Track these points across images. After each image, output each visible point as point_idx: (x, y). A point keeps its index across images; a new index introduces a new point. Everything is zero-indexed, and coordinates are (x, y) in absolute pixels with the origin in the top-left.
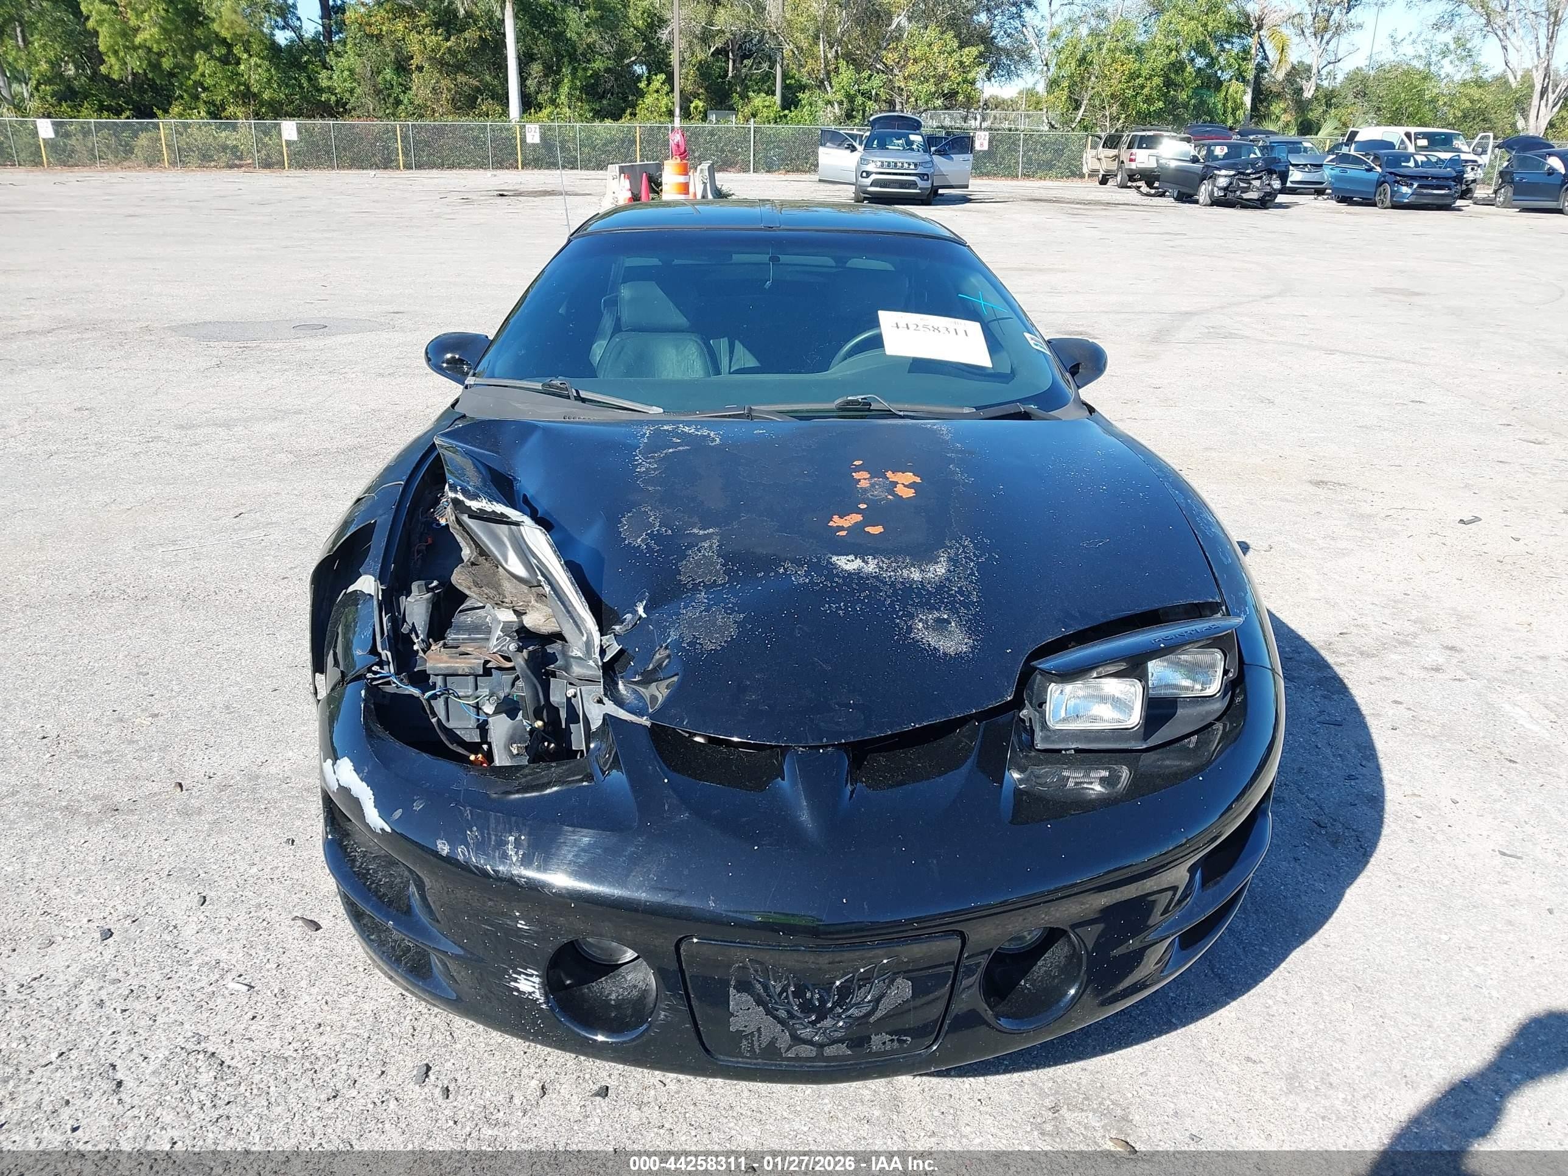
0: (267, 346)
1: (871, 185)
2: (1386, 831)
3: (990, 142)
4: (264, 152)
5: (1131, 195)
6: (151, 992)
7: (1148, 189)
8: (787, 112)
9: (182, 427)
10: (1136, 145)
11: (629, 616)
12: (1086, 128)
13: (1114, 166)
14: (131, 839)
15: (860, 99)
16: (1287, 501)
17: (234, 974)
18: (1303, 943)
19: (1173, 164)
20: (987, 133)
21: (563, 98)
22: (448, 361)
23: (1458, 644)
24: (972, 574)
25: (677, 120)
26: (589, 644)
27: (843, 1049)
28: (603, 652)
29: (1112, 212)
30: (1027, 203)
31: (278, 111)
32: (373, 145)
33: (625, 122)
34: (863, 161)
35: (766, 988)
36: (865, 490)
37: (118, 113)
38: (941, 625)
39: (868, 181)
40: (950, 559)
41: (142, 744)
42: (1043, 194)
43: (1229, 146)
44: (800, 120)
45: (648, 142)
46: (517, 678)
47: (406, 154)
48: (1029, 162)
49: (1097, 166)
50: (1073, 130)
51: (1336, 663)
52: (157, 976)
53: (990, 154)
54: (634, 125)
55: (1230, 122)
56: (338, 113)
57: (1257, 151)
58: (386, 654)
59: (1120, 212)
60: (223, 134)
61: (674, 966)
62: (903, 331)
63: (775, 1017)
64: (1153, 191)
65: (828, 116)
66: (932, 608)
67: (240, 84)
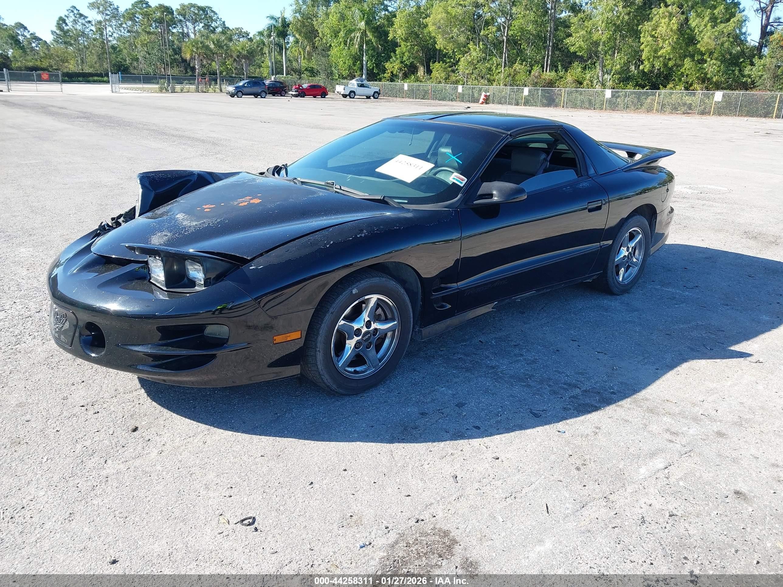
4: (703, 107)
32: (761, 104)
38: (164, 236)
40: (203, 222)
47: (779, 110)
56: (749, 88)
60: (687, 98)
66: (170, 232)
67: (702, 73)
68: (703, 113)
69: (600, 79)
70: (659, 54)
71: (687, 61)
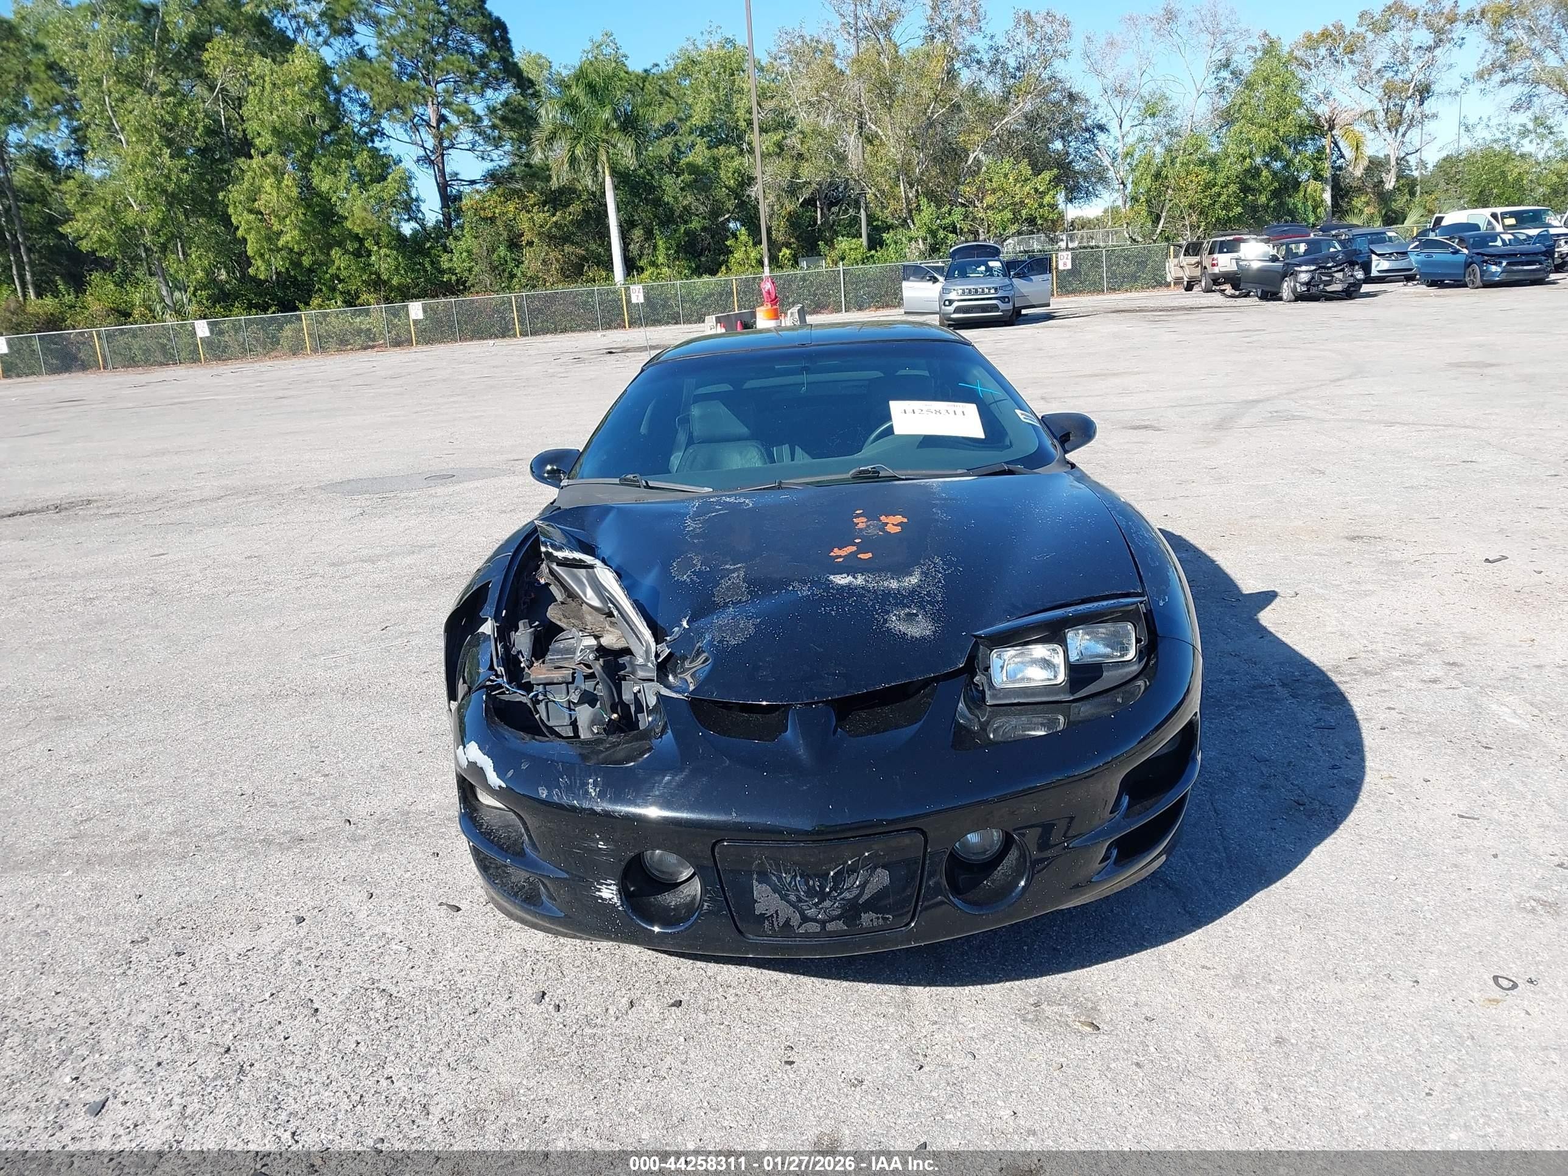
0: (403, 495)
1: (955, 312)
2: (1358, 805)
3: (1073, 260)
4: (394, 332)
5: (1216, 298)
6: (336, 954)
7: (1233, 291)
8: (873, 252)
9: (334, 564)
10: (1217, 250)
11: (676, 629)
12: (1167, 239)
13: (1197, 272)
14: (313, 859)
15: (941, 234)
16: (1321, 555)
17: (397, 941)
18: (1267, 887)
19: (1256, 265)
20: (1069, 253)
21: (661, 259)
22: (548, 472)
23: (1459, 660)
24: (940, 582)
25: (767, 269)
26: (647, 652)
27: (839, 925)
28: (657, 656)
29: (1195, 316)
30: (1110, 315)
31: (406, 294)
32: (491, 317)
33: (721, 277)
34: (944, 291)
35: (780, 878)
36: (861, 530)
37: (265, 310)
38: (910, 617)
39: (951, 309)
40: (922, 573)
41: (318, 795)
42: (1127, 305)
43: (1308, 243)
44: (888, 259)
45: (744, 292)
46: (598, 683)
47: (522, 322)
48: (1114, 275)
49: (1181, 274)
50: (1155, 242)
51: (1340, 682)
52: (340, 944)
53: (1074, 272)
54: (732, 278)
55: (1312, 220)
56: (459, 291)
57: (1337, 245)
58: (500, 670)
59: (1203, 315)
60: (358, 320)
61: (711, 863)
62: (910, 414)
63: (787, 902)
64: (1237, 293)
65: (914, 253)
66: (905, 606)
67: (371, 274)
68: (397, 343)
69: (168, 301)
70: (280, 243)
71: (335, 253)
